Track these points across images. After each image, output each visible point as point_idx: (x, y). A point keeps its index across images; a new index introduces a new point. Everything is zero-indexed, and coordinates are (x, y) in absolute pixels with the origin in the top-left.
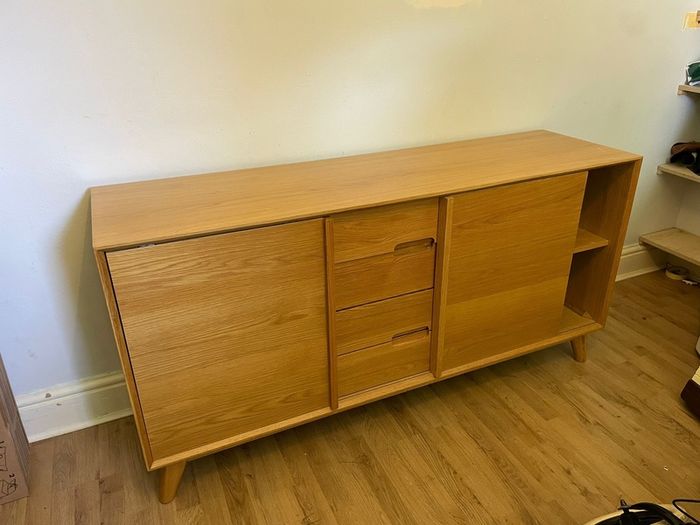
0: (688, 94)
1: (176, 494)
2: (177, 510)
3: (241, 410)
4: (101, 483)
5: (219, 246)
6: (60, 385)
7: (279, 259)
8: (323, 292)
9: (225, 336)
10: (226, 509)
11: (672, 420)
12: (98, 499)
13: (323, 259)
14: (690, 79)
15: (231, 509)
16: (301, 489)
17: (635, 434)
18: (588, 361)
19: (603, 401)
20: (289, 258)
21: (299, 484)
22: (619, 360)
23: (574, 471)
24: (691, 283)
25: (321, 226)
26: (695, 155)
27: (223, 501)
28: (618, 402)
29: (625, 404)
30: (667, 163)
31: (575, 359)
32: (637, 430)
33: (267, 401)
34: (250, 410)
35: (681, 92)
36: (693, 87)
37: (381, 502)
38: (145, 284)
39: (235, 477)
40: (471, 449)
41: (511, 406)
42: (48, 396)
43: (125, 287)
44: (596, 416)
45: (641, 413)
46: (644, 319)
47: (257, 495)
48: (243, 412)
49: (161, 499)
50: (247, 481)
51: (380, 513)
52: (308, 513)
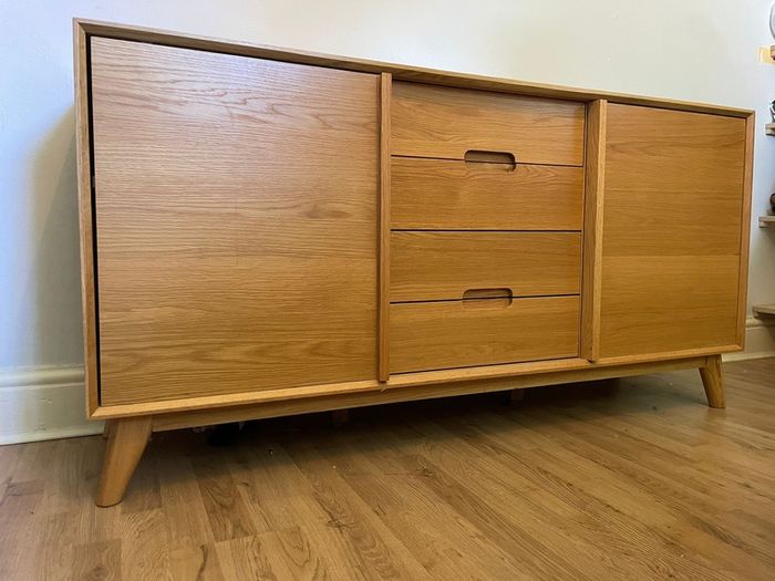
2: (123, 513)
3: (247, 348)
4: (9, 487)
7: (317, 116)
9: (236, 214)
15: (211, 512)
16: (327, 496)
18: (728, 408)
19: (767, 434)
20: (330, 119)
21: (323, 491)
25: (375, 86)
30: (768, 215)
31: (712, 407)
33: (287, 344)
34: (260, 352)
35: (769, 131)
37: (457, 508)
39: (222, 485)
40: (587, 466)
41: (636, 436)
48: (247, 353)
50: (241, 489)
51: (456, 518)
52: (336, 516)
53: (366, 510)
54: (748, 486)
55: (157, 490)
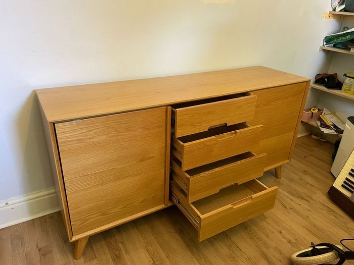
0: (324, 50)
1: (84, 254)
2: (84, 263)
3: (120, 207)
4: (39, 250)
5: (114, 120)
6: (13, 198)
7: (143, 128)
8: (164, 145)
9: (114, 169)
10: (111, 260)
11: (325, 206)
12: (39, 259)
13: (165, 128)
14: (325, 43)
15: (114, 260)
16: (150, 248)
17: (309, 213)
18: (282, 178)
19: (292, 197)
20: (148, 127)
21: (148, 245)
22: (296, 177)
23: (283, 232)
24: (324, 140)
25: (165, 110)
26: (326, 80)
27: (109, 257)
28: (298, 197)
29: (302, 198)
30: (314, 83)
31: (276, 177)
32: (309, 211)
33: (134, 202)
34: (125, 207)
35: (321, 50)
36: (326, 47)
37: (192, 252)
38: (74, 141)
39: (114, 244)
42: (7, 204)
43: (64, 142)
44: (289, 204)
45: (310, 202)
46: (305, 157)
47: (127, 252)
48: (120, 209)
49: (75, 257)
50: (120, 245)
51: (192, 258)
52: (155, 260)
53: (163, 255)
54: (281, 233)
55: (92, 247)
